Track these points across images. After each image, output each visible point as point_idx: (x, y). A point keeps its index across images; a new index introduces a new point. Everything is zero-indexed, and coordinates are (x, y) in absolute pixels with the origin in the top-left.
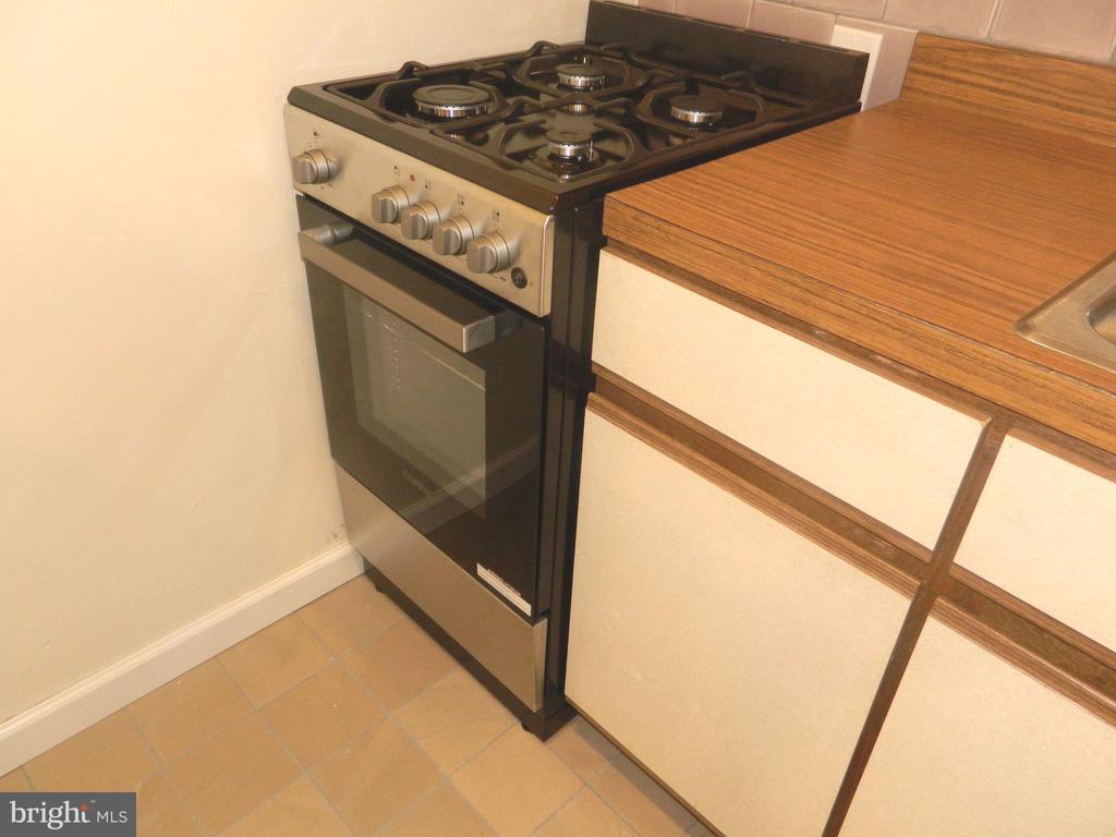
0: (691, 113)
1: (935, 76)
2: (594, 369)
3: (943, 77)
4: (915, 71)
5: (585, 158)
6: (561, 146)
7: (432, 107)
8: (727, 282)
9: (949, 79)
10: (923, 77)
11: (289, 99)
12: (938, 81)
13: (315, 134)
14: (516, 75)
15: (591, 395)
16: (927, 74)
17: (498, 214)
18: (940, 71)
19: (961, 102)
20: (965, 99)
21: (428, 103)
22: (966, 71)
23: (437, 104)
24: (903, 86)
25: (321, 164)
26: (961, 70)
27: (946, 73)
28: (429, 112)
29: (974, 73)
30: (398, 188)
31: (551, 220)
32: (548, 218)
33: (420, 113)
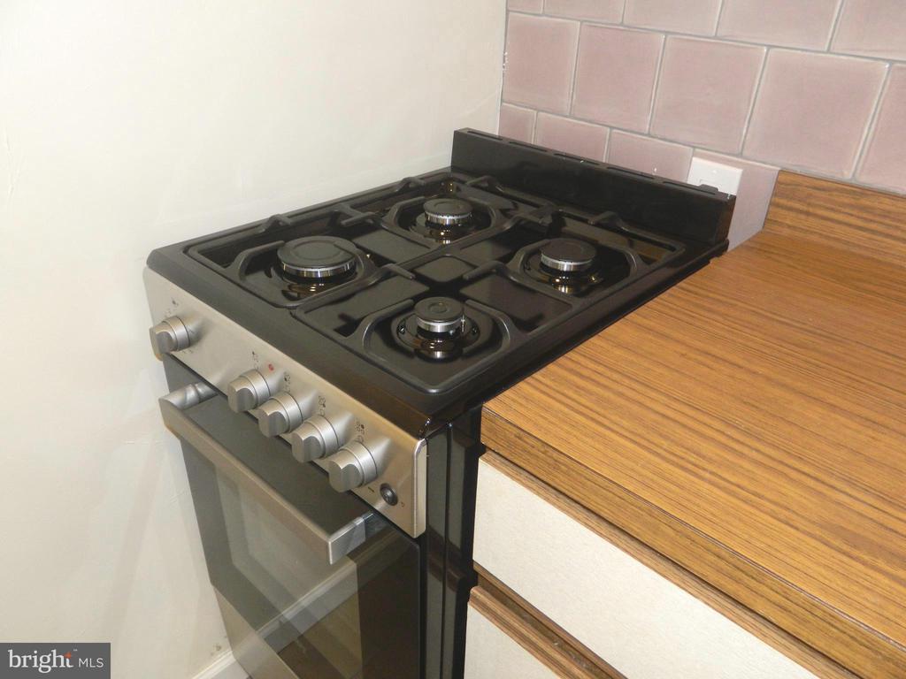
0: (562, 263)
1: (801, 212)
2: (475, 567)
3: (808, 214)
4: (778, 205)
5: (458, 330)
6: (432, 324)
7: (298, 269)
8: (632, 530)
9: (815, 215)
10: (786, 213)
11: (148, 262)
12: (803, 217)
13: (174, 303)
14: (385, 223)
15: (474, 591)
16: (790, 209)
17: (363, 427)
18: (805, 208)
19: (828, 237)
20: (832, 236)
21: (293, 265)
22: (832, 210)
23: (303, 267)
24: (767, 220)
25: (179, 332)
26: (827, 209)
27: (811, 210)
28: (294, 273)
29: (840, 212)
30: (257, 372)
31: (422, 445)
32: (419, 443)
33: (285, 272)
